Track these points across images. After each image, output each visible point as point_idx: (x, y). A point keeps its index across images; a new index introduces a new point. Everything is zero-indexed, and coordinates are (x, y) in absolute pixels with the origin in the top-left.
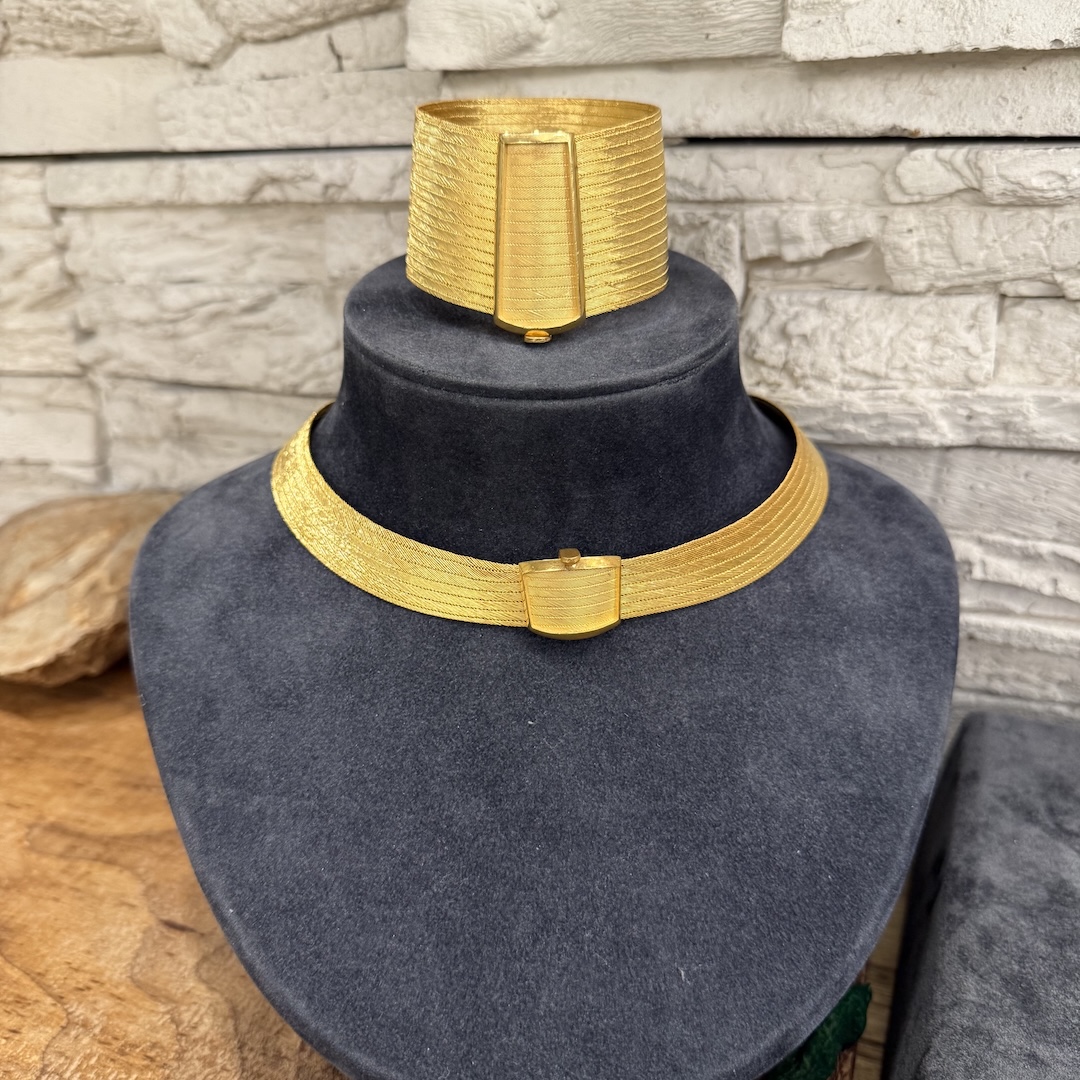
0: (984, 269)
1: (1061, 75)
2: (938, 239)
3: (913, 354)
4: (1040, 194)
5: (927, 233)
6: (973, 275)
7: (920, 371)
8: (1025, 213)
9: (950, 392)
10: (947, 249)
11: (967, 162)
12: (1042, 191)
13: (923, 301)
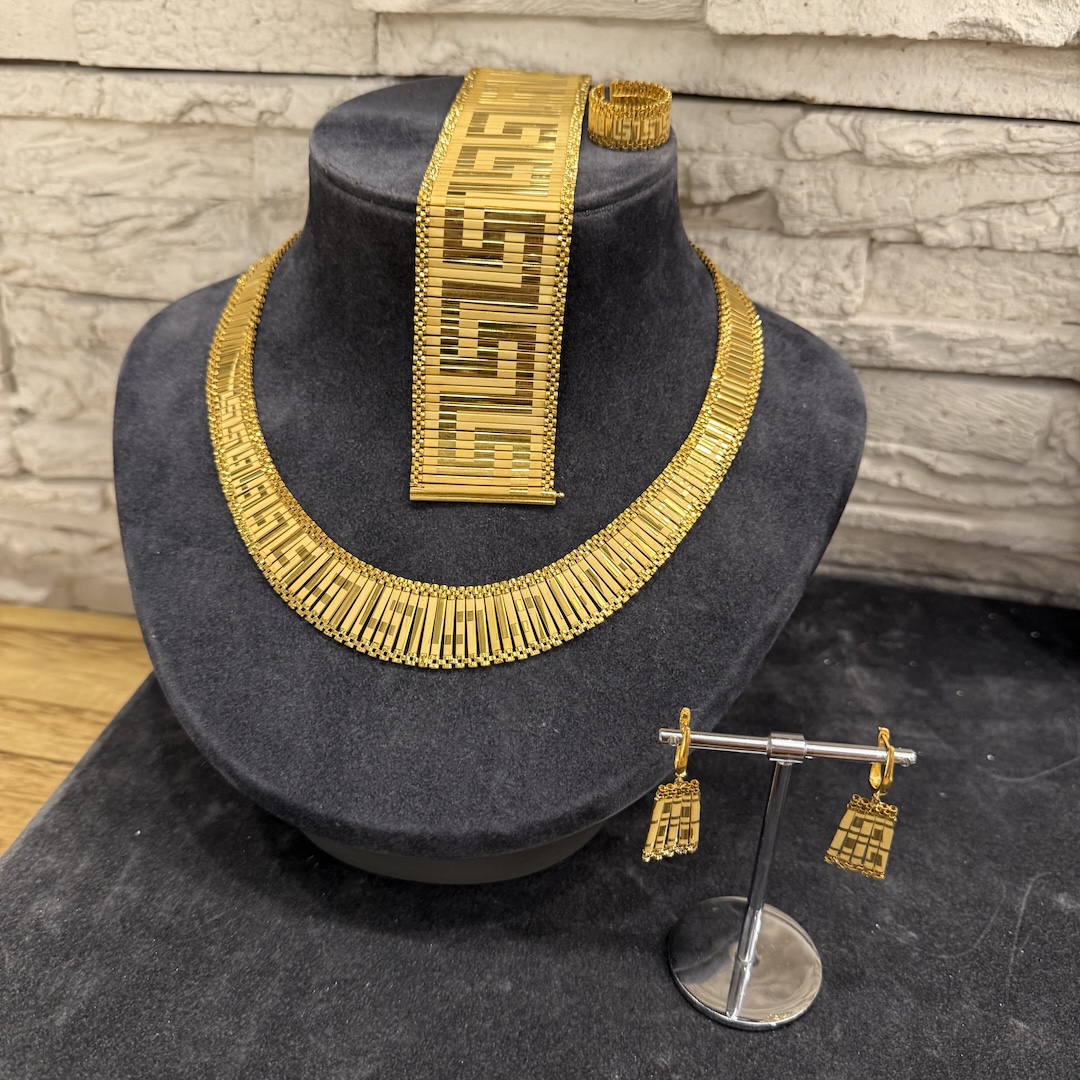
0: (860, 218)
1: (932, 58)
2: (824, 191)
3: (798, 288)
4: (910, 159)
5: (815, 186)
6: (852, 223)
7: (803, 304)
8: (896, 173)
9: (827, 322)
10: (832, 201)
11: (853, 128)
12: (913, 157)
13: (809, 243)
